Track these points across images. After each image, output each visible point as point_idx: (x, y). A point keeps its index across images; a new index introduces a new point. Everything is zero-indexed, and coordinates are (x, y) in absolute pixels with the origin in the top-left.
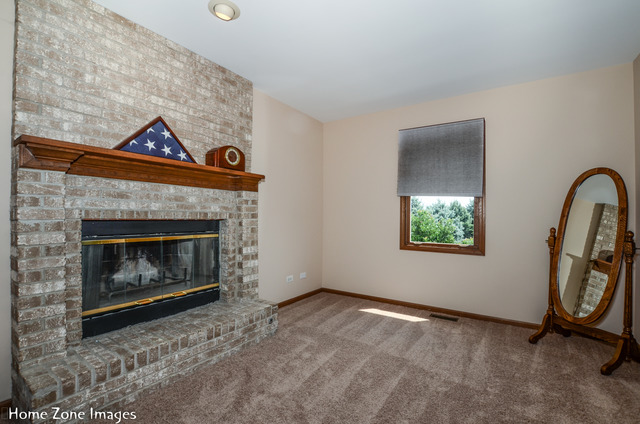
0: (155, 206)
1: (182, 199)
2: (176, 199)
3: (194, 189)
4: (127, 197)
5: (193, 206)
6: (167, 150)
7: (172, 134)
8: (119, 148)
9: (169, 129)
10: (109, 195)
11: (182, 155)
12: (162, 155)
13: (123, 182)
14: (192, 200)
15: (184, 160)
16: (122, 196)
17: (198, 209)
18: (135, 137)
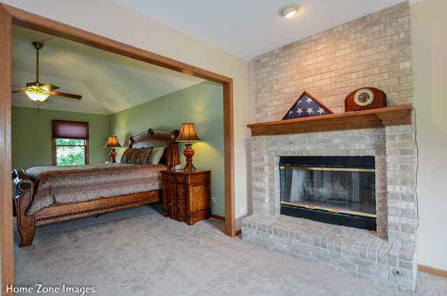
0: (309, 148)
1: (328, 141)
2: (323, 142)
3: (338, 132)
4: (294, 144)
5: (337, 145)
6: (310, 111)
7: (313, 99)
8: (284, 119)
9: (310, 97)
10: (286, 143)
11: (321, 111)
12: (307, 115)
13: (292, 135)
14: (336, 141)
15: (322, 114)
16: (291, 143)
17: (342, 147)
18: (291, 109)
